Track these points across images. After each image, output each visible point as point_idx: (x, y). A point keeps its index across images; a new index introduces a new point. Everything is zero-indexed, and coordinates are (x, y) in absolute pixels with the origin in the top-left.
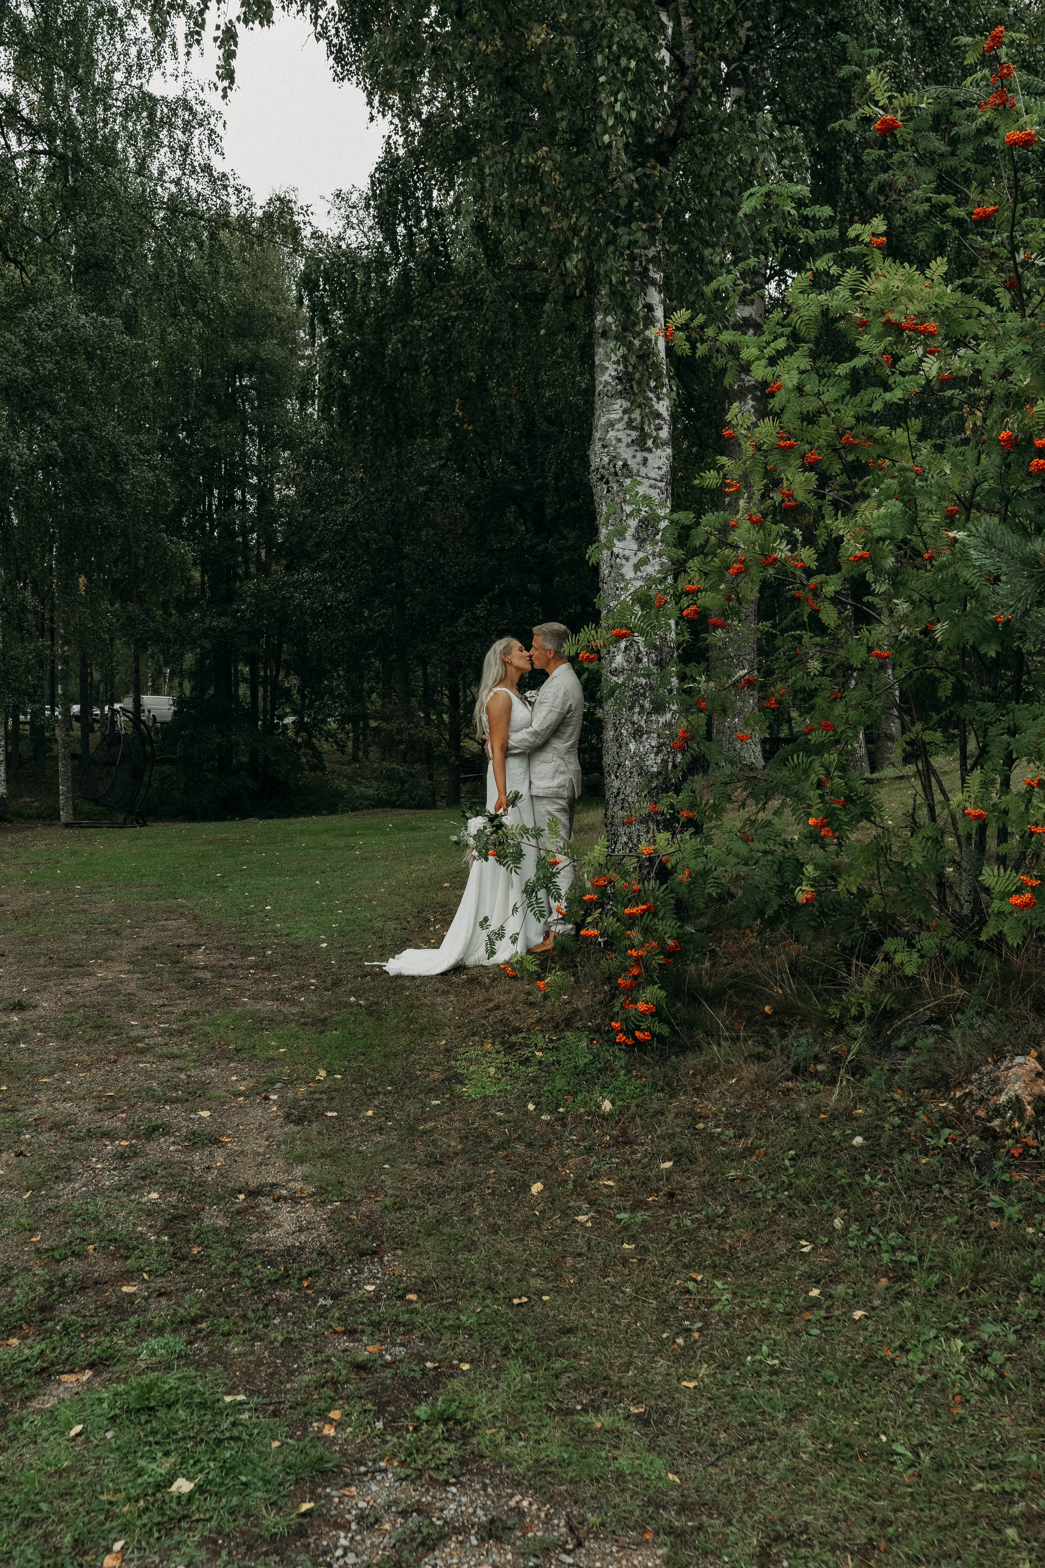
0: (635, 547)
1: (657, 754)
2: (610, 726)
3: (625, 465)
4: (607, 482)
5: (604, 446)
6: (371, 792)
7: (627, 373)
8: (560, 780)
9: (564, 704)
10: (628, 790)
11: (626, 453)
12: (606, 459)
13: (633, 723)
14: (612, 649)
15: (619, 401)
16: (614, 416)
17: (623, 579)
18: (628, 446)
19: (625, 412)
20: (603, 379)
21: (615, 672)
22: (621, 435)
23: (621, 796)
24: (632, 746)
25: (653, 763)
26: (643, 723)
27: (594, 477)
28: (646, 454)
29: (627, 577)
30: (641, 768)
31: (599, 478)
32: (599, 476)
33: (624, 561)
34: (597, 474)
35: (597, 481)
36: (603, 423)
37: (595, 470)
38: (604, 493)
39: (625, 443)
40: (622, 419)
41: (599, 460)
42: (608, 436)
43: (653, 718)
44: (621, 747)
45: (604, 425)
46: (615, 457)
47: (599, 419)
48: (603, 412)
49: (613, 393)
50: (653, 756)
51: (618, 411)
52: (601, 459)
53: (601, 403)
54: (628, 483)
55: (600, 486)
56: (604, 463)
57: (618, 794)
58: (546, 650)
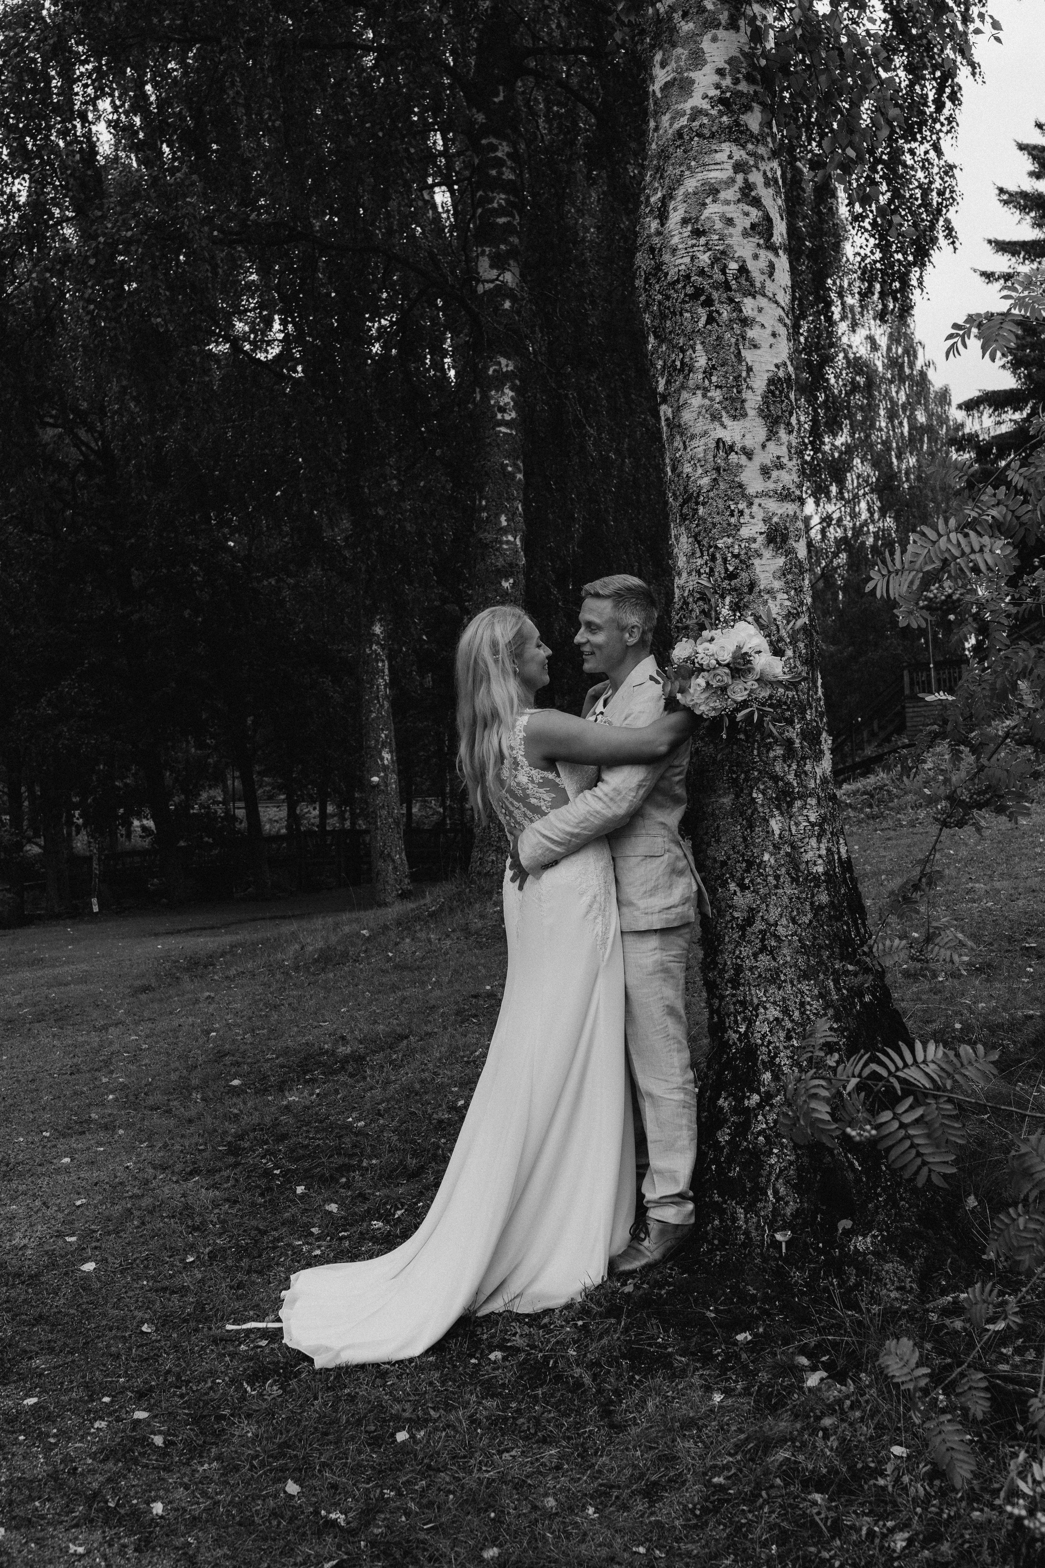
0: (761, 433)
2: (722, 785)
3: (743, 270)
4: (709, 303)
5: (697, 233)
8: (681, 887)
10: (774, 914)
11: (744, 248)
12: (705, 258)
13: (776, 778)
15: (726, 146)
16: (715, 175)
17: (744, 495)
18: (745, 234)
19: (739, 167)
20: (688, 106)
22: (732, 211)
23: (759, 925)
24: (775, 825)
26: (791, 777)
27: (676, 293)
28: (771, 256)
29: (751, 491)
30: (797, 868)
31: (689, 295)
32: (689, 290)
33: (743, 460)
34: (684, 287)
35: (684, 302)
36: (690, 190)
37: (678, 281)
38: (701, 324)
39: (739, 229)
40: (733, 181)
41: (687, 260)
42: (706, 213)
43: (808, 768)
44: (751, 826)
45: (695, 194)
46: (723, 253)
47: (679, 181)
48: (689, 168)
49: (714, 129)
50: (813, 842)
51: (726, 166)
52: (693, 258)
53: (685, 152)
54: (749, 306)
55: (691, 312)
56: (702, 264)
57: (749, 921)
58: (622, 629)
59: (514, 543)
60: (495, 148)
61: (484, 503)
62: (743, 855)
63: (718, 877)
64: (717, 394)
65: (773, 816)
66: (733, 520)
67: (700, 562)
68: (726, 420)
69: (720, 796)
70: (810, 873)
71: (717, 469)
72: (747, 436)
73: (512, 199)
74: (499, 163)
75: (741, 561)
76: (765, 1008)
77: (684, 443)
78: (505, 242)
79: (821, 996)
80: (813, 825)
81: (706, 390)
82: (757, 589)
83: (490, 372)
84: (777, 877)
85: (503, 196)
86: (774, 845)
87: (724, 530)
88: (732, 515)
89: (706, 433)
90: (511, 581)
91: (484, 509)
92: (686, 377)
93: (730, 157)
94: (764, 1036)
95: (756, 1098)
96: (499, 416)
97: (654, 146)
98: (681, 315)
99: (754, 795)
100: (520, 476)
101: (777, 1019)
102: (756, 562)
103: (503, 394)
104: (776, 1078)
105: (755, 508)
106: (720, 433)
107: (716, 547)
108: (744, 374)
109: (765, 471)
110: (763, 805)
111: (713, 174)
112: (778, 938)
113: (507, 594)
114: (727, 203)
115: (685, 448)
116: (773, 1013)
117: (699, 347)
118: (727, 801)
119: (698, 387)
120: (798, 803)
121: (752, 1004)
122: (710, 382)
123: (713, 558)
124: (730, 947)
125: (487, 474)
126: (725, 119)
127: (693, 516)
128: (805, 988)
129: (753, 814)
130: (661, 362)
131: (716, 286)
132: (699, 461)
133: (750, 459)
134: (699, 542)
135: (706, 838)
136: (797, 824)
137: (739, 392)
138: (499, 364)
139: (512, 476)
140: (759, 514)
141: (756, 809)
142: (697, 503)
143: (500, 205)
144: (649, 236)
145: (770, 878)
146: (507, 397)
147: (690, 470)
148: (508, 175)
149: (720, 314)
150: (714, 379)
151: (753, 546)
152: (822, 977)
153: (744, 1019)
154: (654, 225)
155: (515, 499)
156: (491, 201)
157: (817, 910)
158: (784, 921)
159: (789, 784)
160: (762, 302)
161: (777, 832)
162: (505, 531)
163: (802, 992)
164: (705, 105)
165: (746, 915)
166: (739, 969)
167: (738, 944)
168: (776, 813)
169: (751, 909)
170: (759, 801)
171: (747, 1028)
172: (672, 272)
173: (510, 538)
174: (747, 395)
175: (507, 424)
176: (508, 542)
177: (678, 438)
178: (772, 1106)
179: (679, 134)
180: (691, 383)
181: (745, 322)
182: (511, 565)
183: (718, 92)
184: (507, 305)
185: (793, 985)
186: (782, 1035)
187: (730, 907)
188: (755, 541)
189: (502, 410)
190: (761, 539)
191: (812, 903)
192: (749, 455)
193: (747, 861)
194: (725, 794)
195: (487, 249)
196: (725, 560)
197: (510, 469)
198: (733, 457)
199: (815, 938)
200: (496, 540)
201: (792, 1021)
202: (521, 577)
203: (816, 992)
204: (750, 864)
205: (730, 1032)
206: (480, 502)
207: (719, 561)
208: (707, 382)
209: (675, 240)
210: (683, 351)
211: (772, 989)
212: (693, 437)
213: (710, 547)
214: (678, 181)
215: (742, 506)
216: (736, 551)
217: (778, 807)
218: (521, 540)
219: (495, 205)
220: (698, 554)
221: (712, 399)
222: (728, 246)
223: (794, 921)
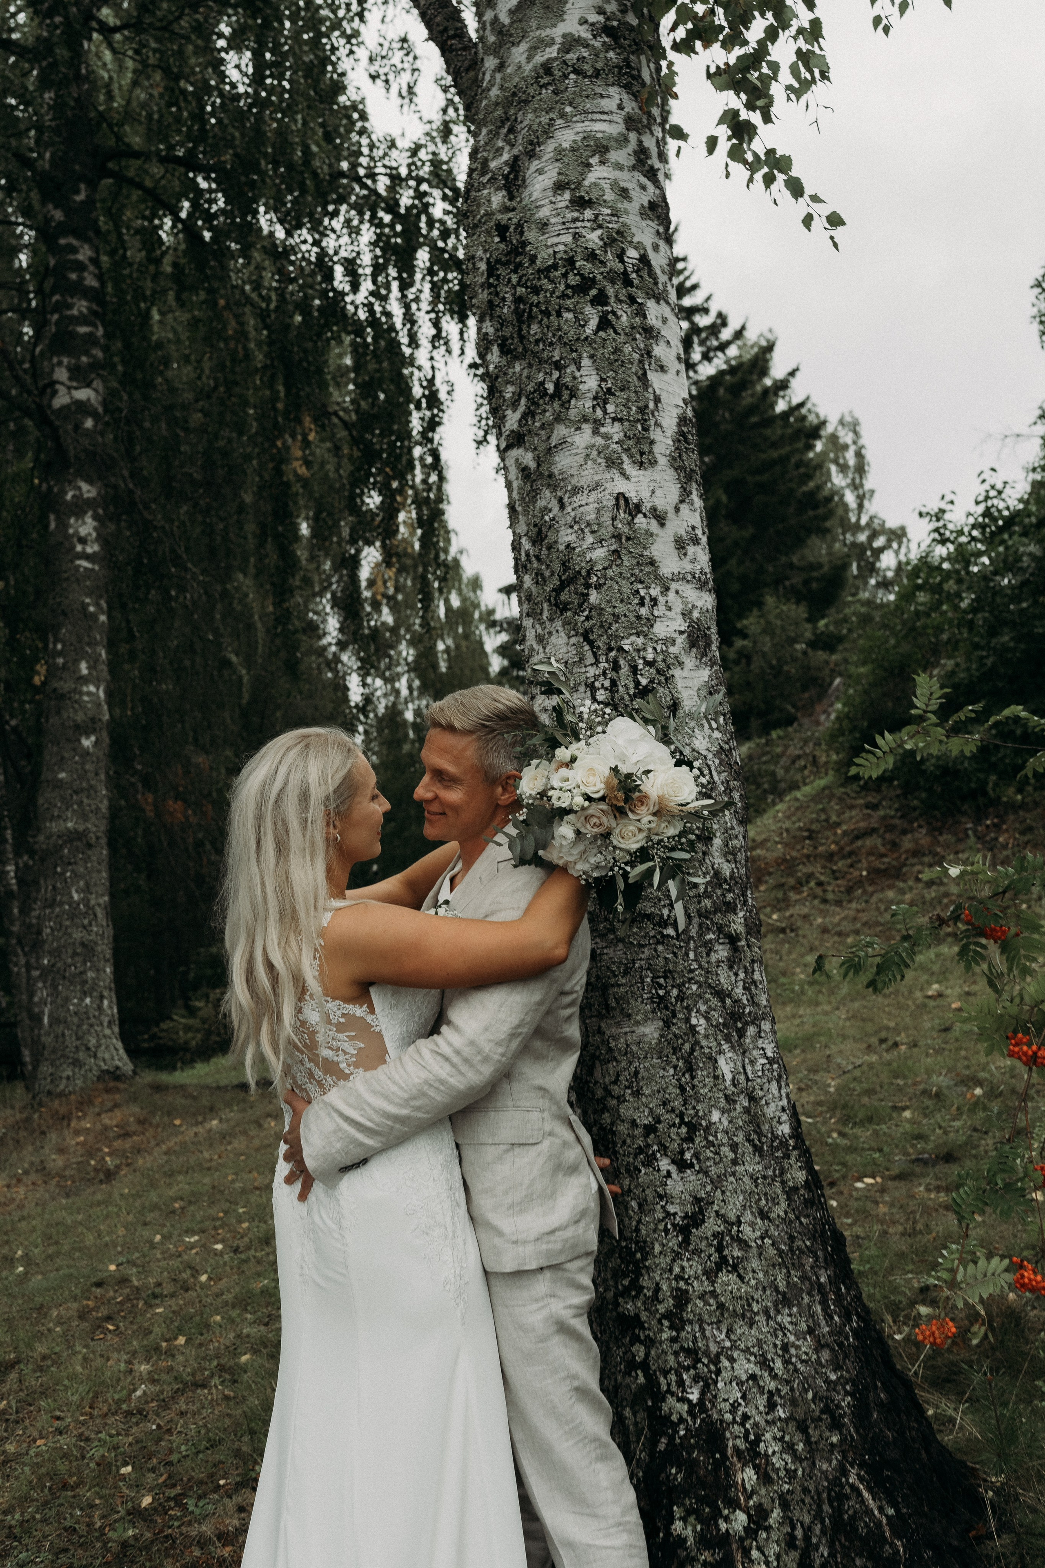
0: (673, 490)
2: (641, 1007)
3: (644, 261)
4: (601, 300)
5: (580, 203)
10: (733, 1206)
12: (594, 238)
13: (721, 994)
16: (602, 128)
17: (658, 577)
18: (643, 214)
19: (631, 123)
20: (558, 32)
22: (626, 179)
23: (712, 1225)
24: (725, 1067)
25: (778, 1109)
26: (739, 990)
29: (664, 570)
30: (758, 1130)
31: (572, 287)
32: (573, 280)
33: (654, 526)
34: (565, 275)
35: (564, 296)
36: (566, 145)
37: (555, 267)
38: (589, 330)
39: (636, 205)
40: (626, 140)
41: (568, 239)
42: (591, 178)
44: (690, 1069)
45: (573, 150)
46: (619, 232)
47: (548, 132)
48: (563, 115)
49: (599, 65)
50: (774, 1088)
51: (615, 118)
52: (577, 236)
53: (556, 92)
54: (653, 312)
55: (574, 311)
56: (590, 245)
57: (695, 1219)
58: (492, 781)
59: (96, 695)
60: (74, 250)
61: (59, 647)
62: (681, 1115)
63: (640, 1151)
64: (615, 431)
65: (720, 1052)
66: (643, 611)
67: (592, 671)
68: (628, 466)
69: (638, 1023)
70: (775, 1137)
71: (618, 537)
72: (658, 493)
73: (95, 307)
74: (80, 267)
75: (659, 672)
76: (732, 1360)
77: (561, 501)
78: (87, 353)
80: (771, 1061)
81: (597, 424)
82: (680, 713)
83: (69, 497)
84: (734, 1147)
85: (84, 303)
86: (727, 1097)
87: (631, 626)
88: (642, 604)
89: (597, 486)
90: (93, 738)
91: (60, 654)
92: (565, 405)
93: (620, 107)
94: (734, 1407)
95: (741, 1518)
96: (79, 548)
97: (495, 92)
98: (559, 314)
99: (694, 1021)
100: (103, 618)
101: (753, 1377)
102: (677, 672)
103: (84, 523)
104: (765, 1478)
105: (671, 595)
106: (621, 486)
107: (620, 649)
108: (651, 405)
109: (680, 545)
110: (707, 1037)
111: (598, 126)
112: (744, 1245)
113: (88, 753)
114: (619, 167)
115: (562, 506)
116: (745, 1367)
117: (586, 362)
118: (650, 1031)
119: (585, 419)
120: (751, 1030)
121: (707, 1353)
122: (605, 412)
123: (616, 667)
124: (664, 1261)
125: (64, 614)
126: (611, 54)
127: (580, 605)
128: (784, 1319)
129: (692, 1050)
130: (510, 389)
131: (611, 277)
132: (588, 525)
133: (662, 525)
134: (591, 643)
135: (616, 1090)
136: (753, 1062)
137: (646, 429)
138: (80, 489)
139: (94, 617)
140: (678, 607)
141: (697, 1043)
142: (588, 586)
143: (80, 312)
144: (489, 215)
145: (725, 1150)
146: (87, 527)
147: (572, 538)
148: (91, 281)
149: (618, 318)
150: (610, 408)
151: (672, 649)
152: (806, 1299)
153: (696, 1379)
154: (498, 199)
155: (97, 644)
156: (70, 307)
157: (791, 1192)
158: (748, 1217)
159: (737, 1001)
160: (666, 310)
161: (729, 1077)
162: (85, 680)
163: (782, 1328)
164: (584, 33)
165: (689, 1209)
166: (682, 1298)
167: (677, 1256)
168: (726, 1047)
169: (697, 1200)
170: (701, 1030)
171: (703, 1394)
172: (544, 257)
173: (92, 689)
174: (655, 434)
175: (88, 557)
176: (89, 694)
177: (547, 493)
178: (768, 1529)
179: (546, 67)
180: (573, 413)
181: (650, 332)
182: (93, 720)
183: (601, 18)
184: (89, 423)
185: (769, 1317)
186: (762, 1402)
187: (661, 1197)
188: (673, 642)
190: (681, 640)
191: (783, 1183)
192: (661, 519)
193: (687, 1124)
194: (646, 1020)
195: (65, 360)
196: (634, 669)
197: (92, 609)
198: (640, 519)
199: (792, 1238)
200: (75, 690)
201: (775, 1377)
202: (105, 734)
203: (803, 1326)
204: (693, 1128)
205: (671, 1401)
206: (55, 645)
207: (625, 669)
208: (599, 413)
209: (545, 212)
210: (558, 366)
211: (740, 1328)
212: (576, 491)
213: (610, 649)
214: (545, 132)
215: (655, 591)
216: (650, 656)
217: (728, 1038)
218: (105, 692)
219: (75, 312)
220: (590, 659)
221: (607, 437)
222: (624, 225)
223: (764, 1215)
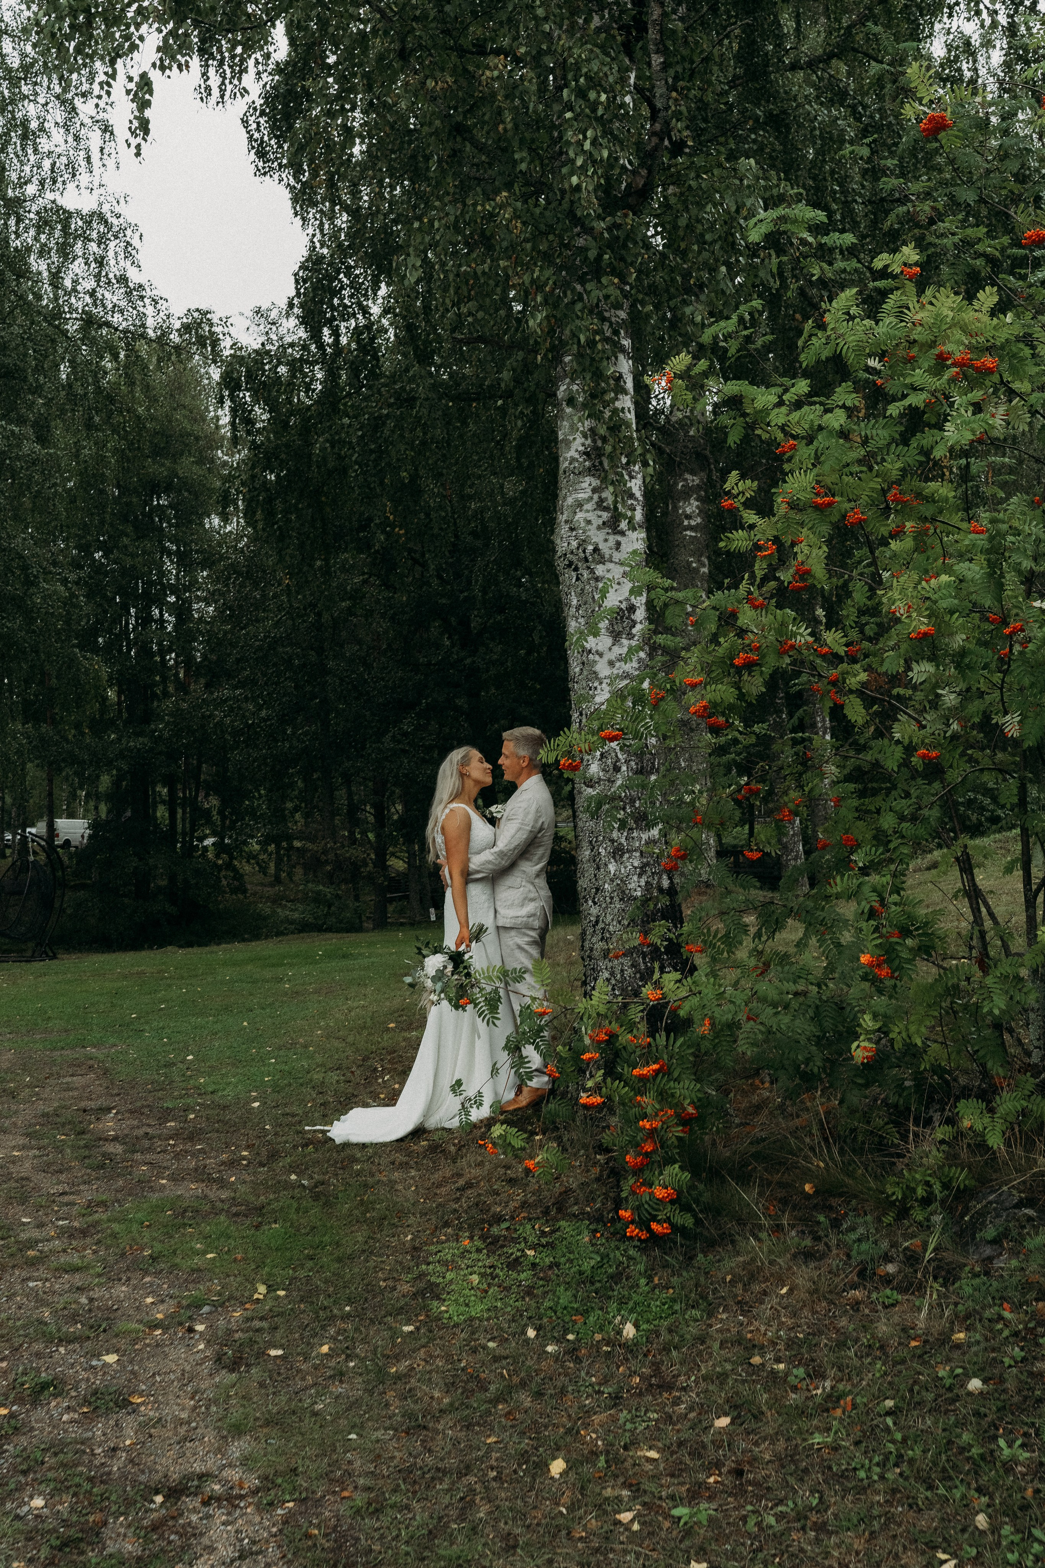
0: (609, 641)
1: (640, 876)
2: (585, 844)
3: (596, 550)
4: (576, 569)
5: (572, 529)
6: (296, 915)
7: (596, 448)
8: (530, 908)
9: (536, 821)
10: (609, 918)
11: (597, 537)
12: (574, 544)
13: (612, 841)
14: (586, 757)
15: (588, 479)
16: (582, 496)
17: (597, 678)
18: (599, 528)
19: (594, 491)
20: (568, 455)
21: (590, 783)
22: (591, 516)
23: (601, 925)
24: (612, 868)
25: (636, 886)
26: (623, 840)
27: (560, 564)
28: (619, 538)
29: (601, 675)
30: (623, 892)
31: (567, 565)
32: (567, 562)
33: (597, 658)
34: (565, 560)
35: (565, 568)
36: (570, 504)
37: (562, 557)
38: (574, 581)
39: (595, 525)
40: (592, 498)
42: (577, 517)
43: (635, 834)
44: (598, 868)
45: (572, 506)
46: (585, 540)
48: (570, 491)
49: (581, 469)
50: (635, 878)
51: (588, 490)
52: (569, 543)
54: (600, 570)
55: (568, 574)
56: (574, 547)
57: (597, 922)
58: (519, 758)
64: (582, 620)
65: (611, 863)
70: (632, 896)
71: (584, 663)
79: (633, 966)
80: (635, 868)
81: (578, 618)
83: (680, 486)
86: (610, 879)
87: (587, 698)
88: (591, 690)
89: (578, 642)
92: (570, 609)
93: (591, 485)
96: (686, 523)
98: (564, 575)
99: (601, 850)
103: (690, 504)
105: (604, 685)
107: (583, 708)
109: (611, 663)
110: (605, 856)
112: (611, 933)
114: (588, 511)
117: (573, 594)
118: (587, 853)
120: (626, 855)
126: (587, 463)
129: (600, 861)
131: (581, 560)
132: (575, 658)
133: (601, 657)
136: (625, 867)
144: (556, 524)
146: (692, 506)
149: (583, 575)
154: (559, 517)
158: (614, 923)
160: (610, 566)
161: (613, 872)
164: (577, 455)
168: (613, 861)
170: (603, 854)
172: (561, 550)
175: (691, 528)
179: (568, 469)
180: (572, 613)
181: (598, 579)
189: (689, 517)
197: (694, 565)
198: (591, 656)
204: (597, 889)
208: (578, 613)
209: (563, 531)
212: (573, 643)
214: (566, 494)
217: (614, 858)
221: (580, 623)
222: (588, 536)
